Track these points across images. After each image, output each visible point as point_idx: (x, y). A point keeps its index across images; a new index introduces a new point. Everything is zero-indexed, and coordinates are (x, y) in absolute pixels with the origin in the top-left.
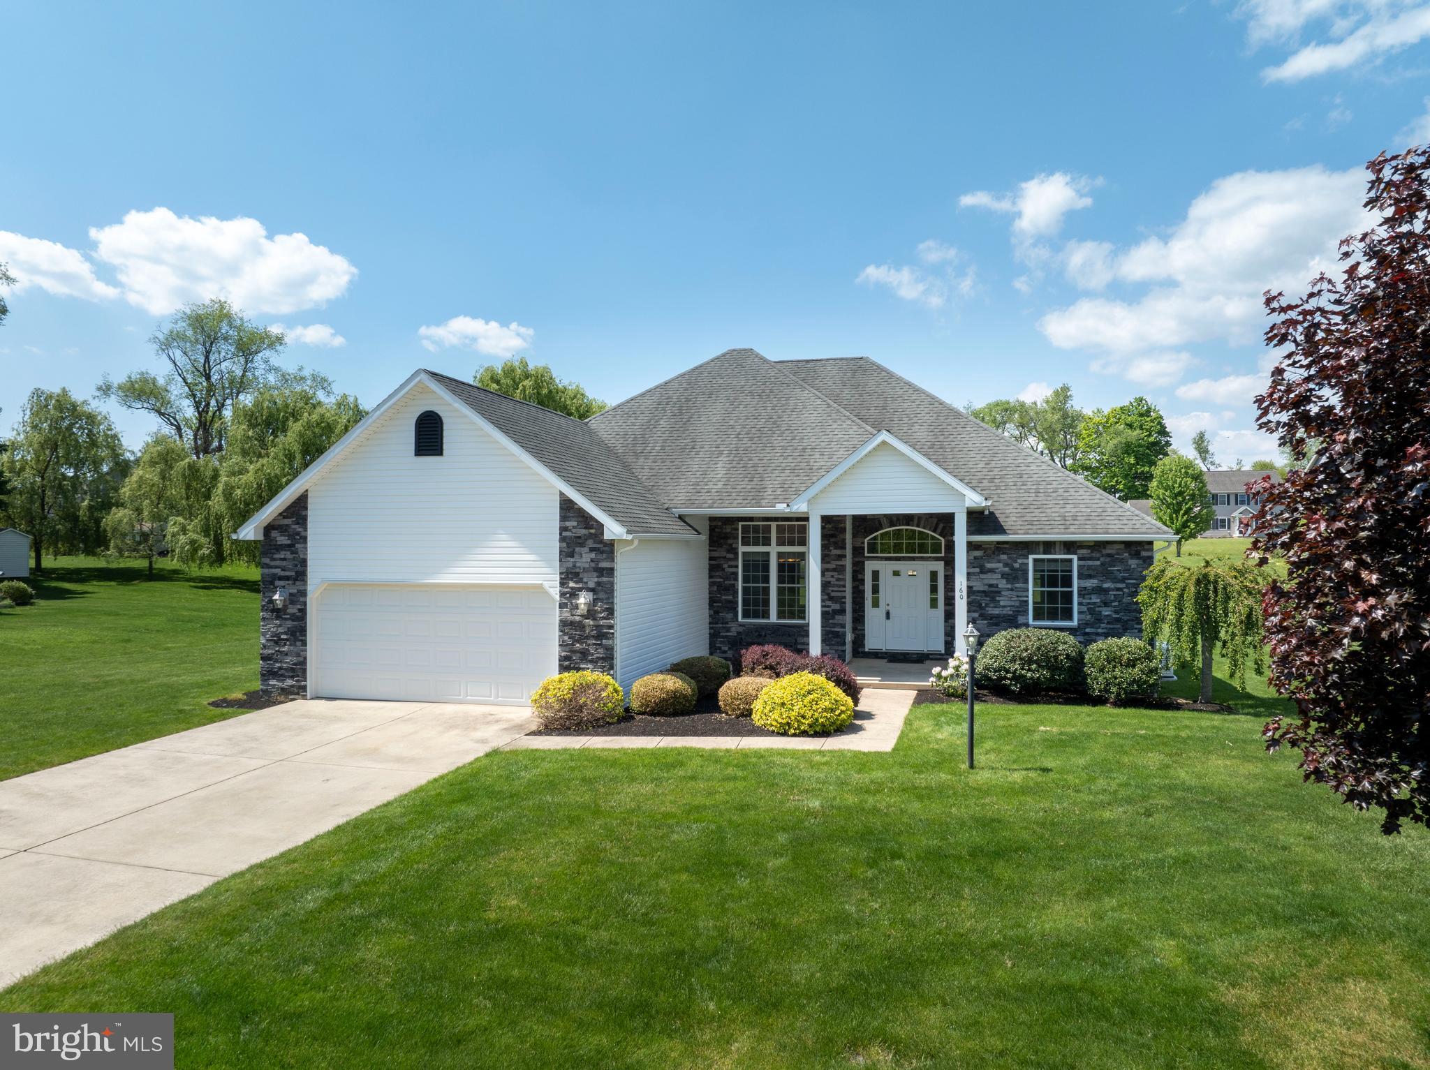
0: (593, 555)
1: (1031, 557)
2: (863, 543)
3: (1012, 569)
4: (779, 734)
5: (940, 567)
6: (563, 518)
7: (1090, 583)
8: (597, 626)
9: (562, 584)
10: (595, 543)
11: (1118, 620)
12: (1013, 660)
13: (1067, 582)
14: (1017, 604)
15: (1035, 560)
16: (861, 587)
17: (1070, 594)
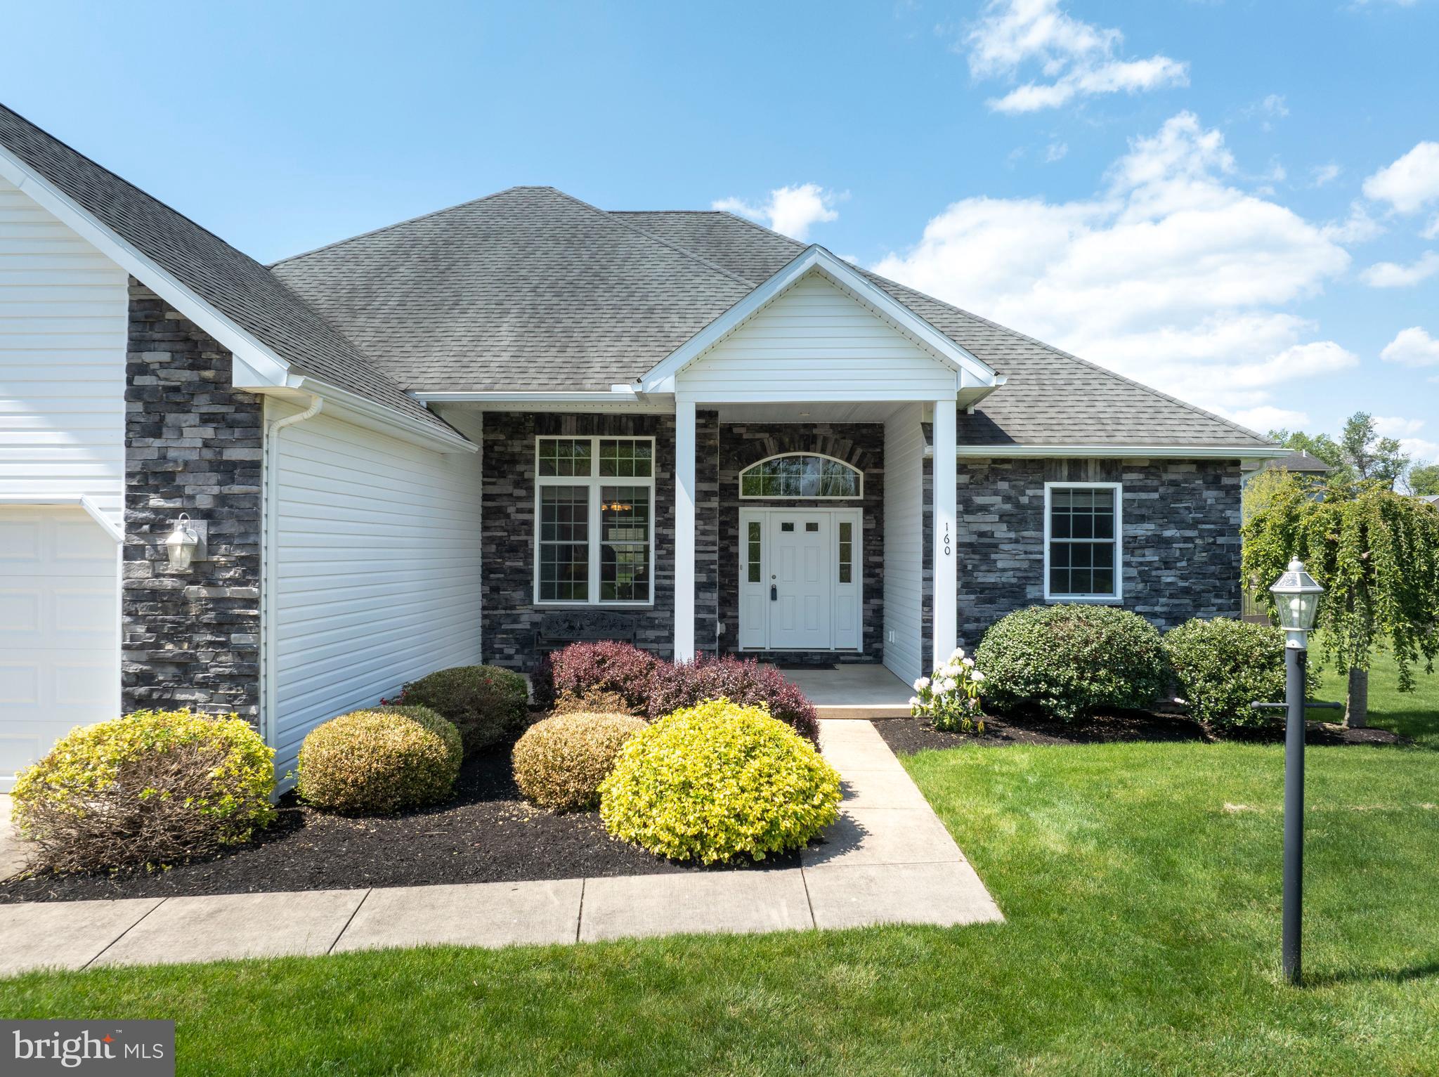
0: (208, 432)
1: (1049, 486)
2: (736, 478)
3: (1018, 505)
5: (855, 517)
6: (136, 344)
7: (1144, 530)
8: (218, 602)
9: (132, 500)
10: (214, 402)
11: (1186, 591)
12: (1064, 661)
13: (1105, 528)
14: (1025, 565)
15: (1055, 492)
16: (732, 549)
17: (1109, 548)
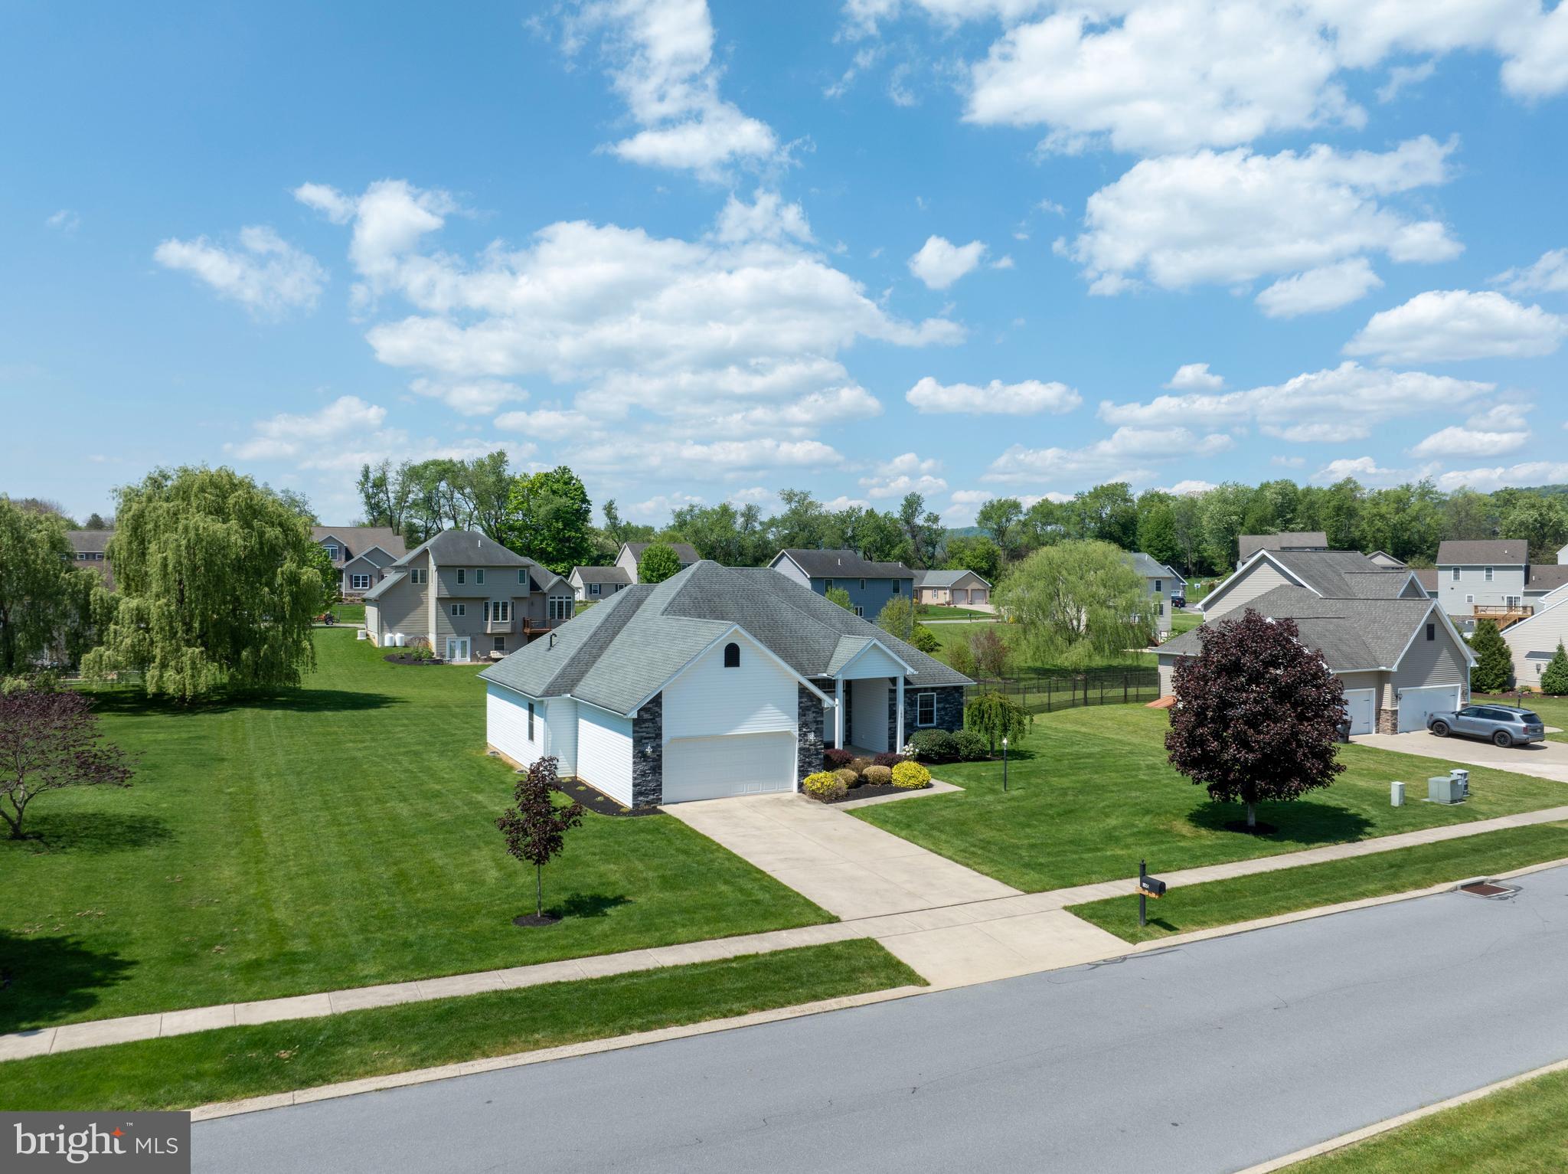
0: (814, 714)
1: (921, 694)
3: (912, 700)
4: (914, 789)
6: (800, 697)
7: (941, 706)
8: (816, 750)
9: (800, 730)
10: (816, 707)
11: (951, 722)
13: (932, 705)
14: (913, 717)
17: (932, 711)
